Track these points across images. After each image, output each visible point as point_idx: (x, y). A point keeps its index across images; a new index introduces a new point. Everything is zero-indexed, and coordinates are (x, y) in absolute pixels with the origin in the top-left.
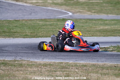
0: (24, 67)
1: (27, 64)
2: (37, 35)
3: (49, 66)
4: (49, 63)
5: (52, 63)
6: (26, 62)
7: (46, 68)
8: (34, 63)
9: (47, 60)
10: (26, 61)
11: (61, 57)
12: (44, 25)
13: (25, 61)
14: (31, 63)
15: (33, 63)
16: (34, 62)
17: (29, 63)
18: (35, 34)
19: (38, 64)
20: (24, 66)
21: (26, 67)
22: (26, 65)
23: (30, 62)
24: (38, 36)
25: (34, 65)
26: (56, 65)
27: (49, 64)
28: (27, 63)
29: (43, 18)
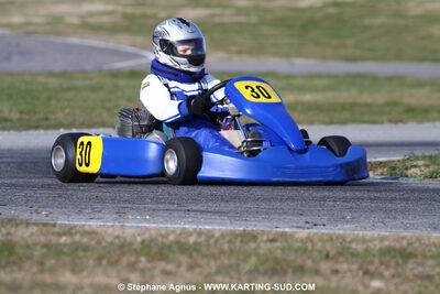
0: (27, 265)
1: (47, 246)
2: (47, 119)
3: (184, 259)
4: (171, 238)
5: (192, 240)
6: (32, 234)
7: (170, 267)
8: (85, 240)
10: (35, 224)
13: (28, 224)
14: (63, 239)
15: (77, 238)
16: (85, 233)
17: (54, 239)
18: (42, 115)
19: (112, 243)
20: (29, 258)
21: (41, 264)
22: (38, 252)
23: (56, 230)
24: (53, 122)
25: (86, 248)
26: (222, 252)
27: (178, 242)
28: (43, 239)
29: (58, 67)
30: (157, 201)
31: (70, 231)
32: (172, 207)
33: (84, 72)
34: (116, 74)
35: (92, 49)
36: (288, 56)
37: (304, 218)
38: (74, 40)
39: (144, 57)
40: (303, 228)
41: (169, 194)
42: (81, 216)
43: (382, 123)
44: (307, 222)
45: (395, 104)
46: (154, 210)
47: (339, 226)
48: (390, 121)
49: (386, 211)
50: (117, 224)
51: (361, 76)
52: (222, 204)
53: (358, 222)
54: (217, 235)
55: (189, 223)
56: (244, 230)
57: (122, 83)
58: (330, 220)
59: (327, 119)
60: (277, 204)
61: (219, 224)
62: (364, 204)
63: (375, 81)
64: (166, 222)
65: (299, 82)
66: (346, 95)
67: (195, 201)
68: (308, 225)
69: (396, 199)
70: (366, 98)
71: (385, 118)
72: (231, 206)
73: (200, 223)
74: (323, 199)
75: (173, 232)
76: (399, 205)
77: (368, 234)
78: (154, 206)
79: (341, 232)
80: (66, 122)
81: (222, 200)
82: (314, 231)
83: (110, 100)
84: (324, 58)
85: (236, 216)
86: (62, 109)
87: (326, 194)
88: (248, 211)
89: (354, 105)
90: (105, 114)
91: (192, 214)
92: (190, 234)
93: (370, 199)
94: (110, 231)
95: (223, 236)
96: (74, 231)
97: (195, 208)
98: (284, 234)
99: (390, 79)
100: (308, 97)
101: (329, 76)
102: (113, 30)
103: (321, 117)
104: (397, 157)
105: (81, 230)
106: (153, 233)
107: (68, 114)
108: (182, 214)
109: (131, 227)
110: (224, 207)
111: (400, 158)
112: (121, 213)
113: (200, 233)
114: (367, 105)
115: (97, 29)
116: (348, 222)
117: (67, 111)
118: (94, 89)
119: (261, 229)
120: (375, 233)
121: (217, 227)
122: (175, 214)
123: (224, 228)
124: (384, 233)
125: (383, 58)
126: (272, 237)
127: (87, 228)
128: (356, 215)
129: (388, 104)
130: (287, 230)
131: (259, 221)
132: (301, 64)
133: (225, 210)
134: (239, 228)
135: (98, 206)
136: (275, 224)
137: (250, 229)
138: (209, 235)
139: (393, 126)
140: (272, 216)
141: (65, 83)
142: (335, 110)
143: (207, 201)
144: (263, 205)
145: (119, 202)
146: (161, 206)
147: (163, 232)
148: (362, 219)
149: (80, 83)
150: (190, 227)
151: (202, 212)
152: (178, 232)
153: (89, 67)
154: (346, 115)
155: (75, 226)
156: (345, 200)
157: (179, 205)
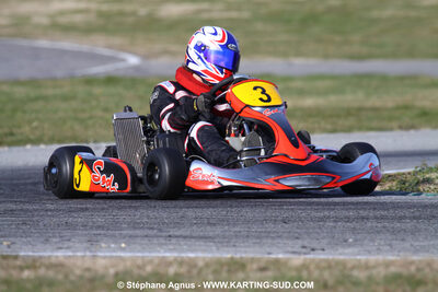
1: (7, 282)
8: (51, 273)
9: (123, 249)
11: (197, 231)
12: (37, 99)
15: (42, 271)
16: (50, 266)
17: (15, 274)
23: (18, 262)
28: (2, 274)
30: (135, 226)
31: (33, 264)
32: (150, 232)
33: (54, 79)
34: (90, 81)
35: (63, 52)
36: (285, 55)
37: (300, 242)
38: (43, 43)
39: (123, 60)
40: (299, 253)
41: (148, 217)
42: (48, 246)
43: (391, 129)
44: (304, 247)
45: (406, 107)
46: (130, 237)
47: (341, 250)
48: (401, 128)
49: (394, 232)
50: (88, 254)
51: (369, 76)
52: (208, 228)
53: (362, 245)
54: (201, 264)
55: (170, 250)
56: (232, 258)
57: (97, 90)
58: (329, 243)
59: (329, 127)
60: (270, 226)
61: (204, 251)
62: (369, 224)
63: (383, 81)
64: (143, 250)
65: (298, 84)
66: (352, 99)
67: (177, 225)
68: (304, 250)
69: (405, 217)
70: (374, 101)
71: (395, 124)
72: (218, 230)
73: (183, 251)
74: (322, 219)
75: (151, 262)
76: (409, 225)
77: (373, 258)
78: (131, 232)
79: (342, 257)
80: (32, 137)
81: (209, 224)
82: (311, 256)
83: (83, 111)
84: (326, 56)
85: (224, 241)
86: (30, 122)
87: (326, 213)
88: (237, 236)
89: (360, 109)
90: (77, 127)
91: (174, 241)
92: (170, 264)
93: (376, 218)
94: (79, 263)
95: (207, 265)
96: (38, 264)
97: (177, 233)
98: (277, 261)
99: (402, 79)
100: (309, 102)
101: (333, 77)
102: (87, 30)
103: (323, 124)
104: (407, 169)
105: (47, 262)
106: (128, 264)
107: (36, 128)
108: (162, 241)
109: (105, 257)
110: (209, 231)
111: (411, 170)
112: (92, 242)
113: (181, 263)
114: (375, 109)
115: (68, 29)
116: (350, 245)
117: (35, 124)
118: (65, 98)
119: (251, 255)
120: (380, 258)
121: (200, 255)
122: (155, 241)
123: (210, 255)
124: (390, 258)
125: (394, 55)
126: (262, 264)
127: (53, 260)
128: (359, 237)
129: (398, 108)
130: (280, 256)
131: (249, 247)
132: (301, 65)
133: (211, 234)
134: (226, 254)
135: (67, 233)
136: (268, 250)
137: (238, 256)
138: (192, 264)
139: (404, 133)
140: (264, 241)
141: (33, 93)
142: (339, 116)
143: (192, 225)
144: (255, 228)
145: (92, 228)
146: (138, 232)
147: (139, 262)
148: (366, 242)
149: (50, 92)
150: (170, 255)
151: (185, 237)
152: (156, 261)
153: (59, 73)
154: (351, 121)
155: (41, 257)
156: (348, 219)
157: (160, 230)
